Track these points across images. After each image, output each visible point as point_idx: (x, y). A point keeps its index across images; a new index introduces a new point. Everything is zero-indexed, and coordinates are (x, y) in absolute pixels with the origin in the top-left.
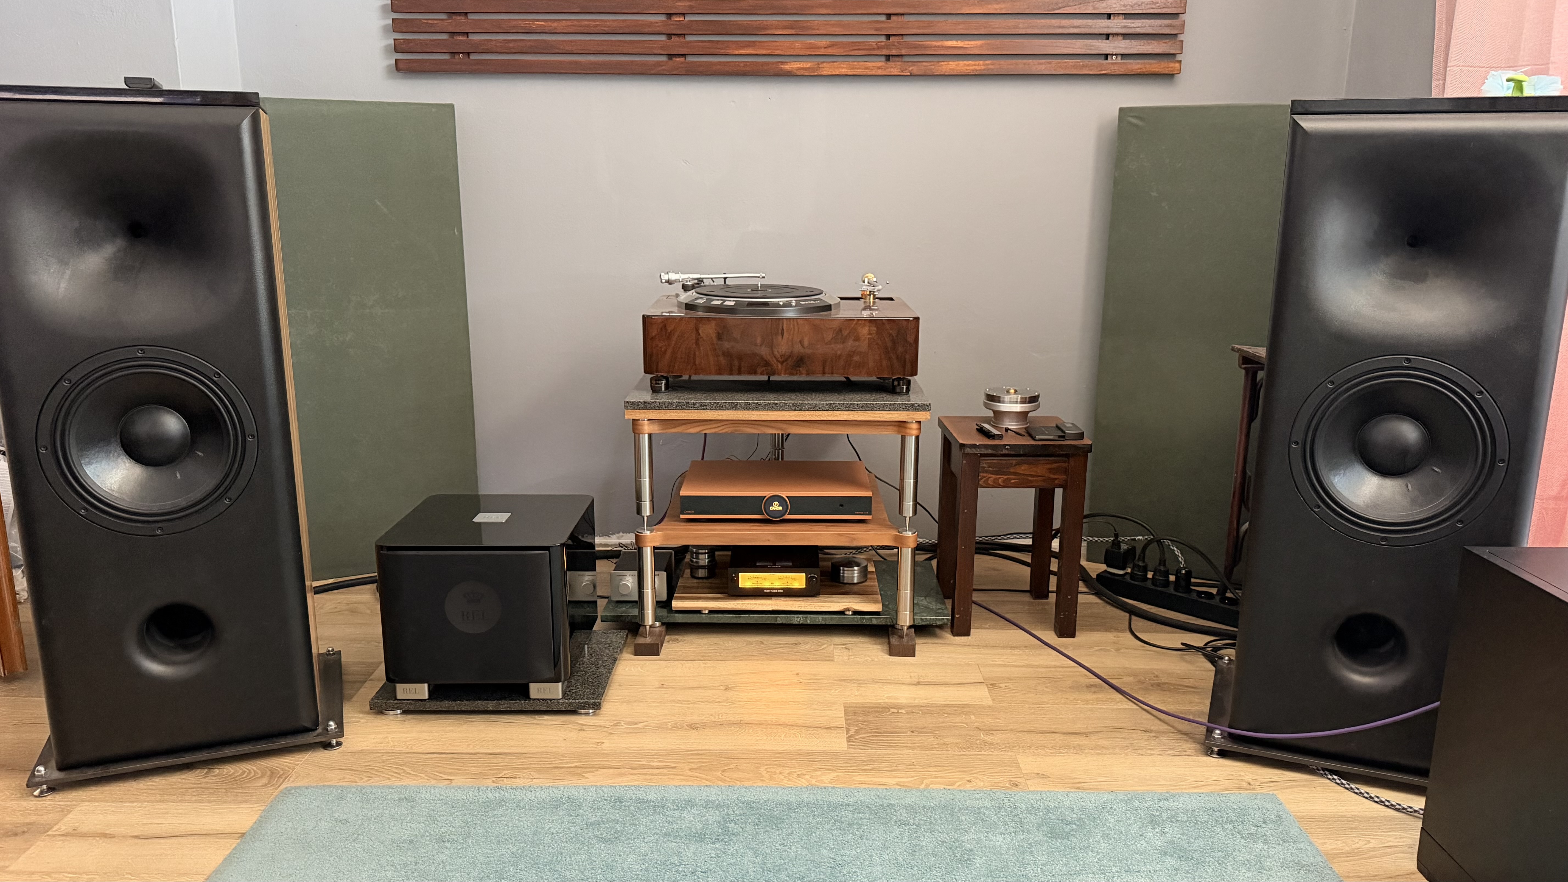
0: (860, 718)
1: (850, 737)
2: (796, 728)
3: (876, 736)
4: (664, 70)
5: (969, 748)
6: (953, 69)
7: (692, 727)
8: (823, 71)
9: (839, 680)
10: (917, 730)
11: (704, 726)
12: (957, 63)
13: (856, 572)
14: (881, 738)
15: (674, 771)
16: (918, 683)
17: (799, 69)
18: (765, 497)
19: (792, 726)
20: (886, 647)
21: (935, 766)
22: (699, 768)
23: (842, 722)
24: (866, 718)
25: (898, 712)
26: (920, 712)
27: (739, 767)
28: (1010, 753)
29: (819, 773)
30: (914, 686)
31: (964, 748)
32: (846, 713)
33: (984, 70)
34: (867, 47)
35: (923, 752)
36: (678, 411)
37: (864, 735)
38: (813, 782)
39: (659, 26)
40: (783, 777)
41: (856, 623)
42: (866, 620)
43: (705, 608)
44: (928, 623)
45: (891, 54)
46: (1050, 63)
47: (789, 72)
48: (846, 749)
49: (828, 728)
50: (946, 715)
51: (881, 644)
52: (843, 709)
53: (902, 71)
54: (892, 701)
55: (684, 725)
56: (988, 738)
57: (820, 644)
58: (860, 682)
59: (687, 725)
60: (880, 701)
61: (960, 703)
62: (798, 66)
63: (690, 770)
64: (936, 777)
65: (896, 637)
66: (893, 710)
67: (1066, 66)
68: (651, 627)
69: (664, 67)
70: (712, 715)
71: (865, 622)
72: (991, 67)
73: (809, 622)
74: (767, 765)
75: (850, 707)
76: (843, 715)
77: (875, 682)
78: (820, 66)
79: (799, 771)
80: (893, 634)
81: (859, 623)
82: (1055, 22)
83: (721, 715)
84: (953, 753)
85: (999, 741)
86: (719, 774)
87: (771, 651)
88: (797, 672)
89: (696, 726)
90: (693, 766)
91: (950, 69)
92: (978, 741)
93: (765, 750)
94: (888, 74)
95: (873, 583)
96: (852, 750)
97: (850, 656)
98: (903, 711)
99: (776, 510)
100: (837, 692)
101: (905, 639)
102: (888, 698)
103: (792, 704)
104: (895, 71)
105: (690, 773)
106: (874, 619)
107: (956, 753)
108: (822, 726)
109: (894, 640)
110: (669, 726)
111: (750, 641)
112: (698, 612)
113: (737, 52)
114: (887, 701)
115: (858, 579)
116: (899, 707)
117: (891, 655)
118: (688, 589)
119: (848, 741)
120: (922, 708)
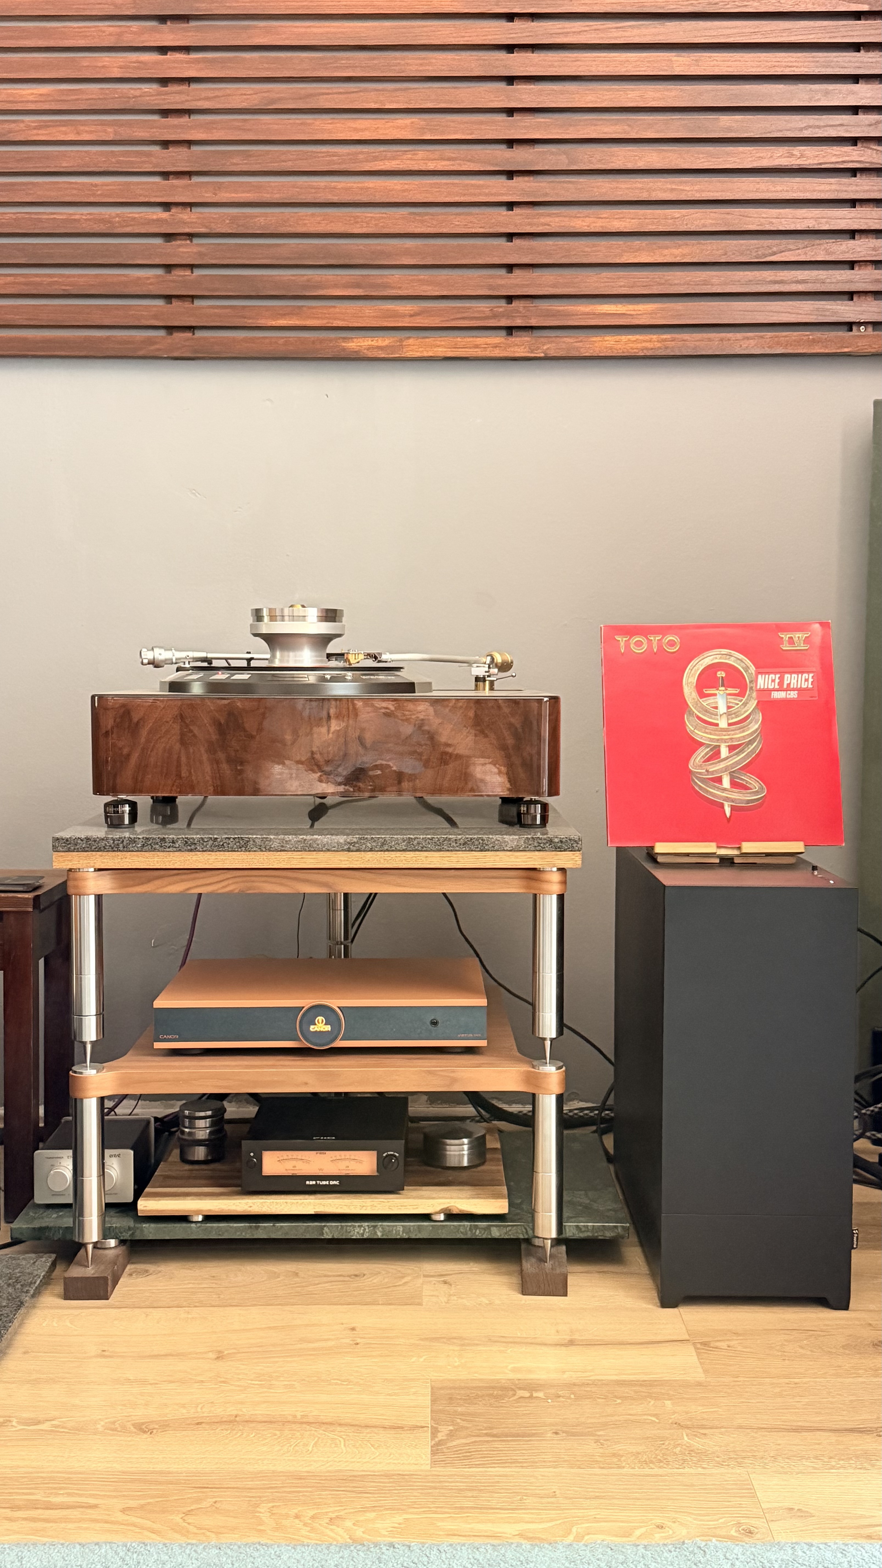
0: (459, 1409)
1: (439, 1443)
2: (339, 1429)
3: (487, 1441)
4: (159, 350)
5: (661, 1461)
6: (611, 348)
7: (143, 1428)
8: (407, 351)
9: (426, 1339)
10: (565, 1429)
11: (165, 1426)
12: (617, 338)
13: (466, 1147)
14: (496, 1445)
15: (92, 1514)
16: (571, 1343)
17: (369, 348)
18: (303, 1007)
19: (331, 1424)
20: (515, 1280)
21: (597, 1497)
22: (142, 1507)
23: (425, 1417)
24: (472, 1409)
25: (531, 1397)
26: (572, 1396)
27: (218, 1505)
28: (738, 1470)
29: (371, 1515)
30: (563, 1348)
31: (652, 1462)
32: (434, 1401)
33: (660, 348)
34: (476, 315)
35: (572, 1470)
36: (147, 854)
37: (464, 1441)
38: (359, 1533)
39: (151, 284)
40: (301, 1526)
41: (462, 1237)
42: (479, 1231)
43: (198, 1212)
44: (590, 1234)
45: (513, 325)
46: (762, 337)
47: (356, 352)
48: (428, 1467)
49: (399, 1428)
50: (619, 1401)
51: (509, 1274)
52: (429, 1391)
53: (532, 352)
54: (519, 1376)
55: (129, 1425)
56: (697, 1443)
57: (400, 1275)
58: (463, 1342)
59: (133, 1425)
60: (499, 1377)
61: (646, 1378)
62: (370, 343)
63: (124, 1511)
64: (596, 1520)
65: (533, 1260)
66: (521, 1393)
67: (787, 341)
68: (96, 1246)
69: (157, 346)
70: (183, 1406)
71: (478, 1234)
72: (670, 344)
73: (379, 1235)
74: (273, 1500)
75: (441, 1388)
76: (429, 1403)
77: (491, 1340)
78: (404, 343)
79: (333, 1512)
80: (529, 1254)
81: (469, 1236)
82: (768, 274)
83: (200, 1406)
84: (631, 1471)
85: (716, 1448)
86: (177, 1519)
87: (311, 1288)
88: (353, 1325)
89: (151, 1427)
90: (132, 1503)
91: (606, 348)
92: (679, 1449)
93: (274, 1472)
94: (512, 355)
95: (494, 1167)
96: (439, 1470)
97: (450, 1295)
98: (541, 1394)
99: (320, 1032)
100: (422, 1360)
101: (548, 1265)
102: (514, 1370)
103: (336, 1384)
104: (521, 352)
105: (121, 1517)
106: (495, 1228)
107: (637, 1471)
108: (387, 1423)
109: (529, 1265)
110: (99, 1426)
111: (275, 1273)
112: (184, 1219)
113: (274, 323)
114: (511, 1376)
115: (469, 1160)
116: (532, 1387)
117: (524, 1293)
118: (171, 1181)
119: (433, 1453)
120: (576, 1389)
